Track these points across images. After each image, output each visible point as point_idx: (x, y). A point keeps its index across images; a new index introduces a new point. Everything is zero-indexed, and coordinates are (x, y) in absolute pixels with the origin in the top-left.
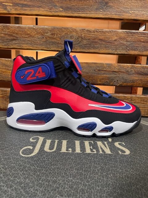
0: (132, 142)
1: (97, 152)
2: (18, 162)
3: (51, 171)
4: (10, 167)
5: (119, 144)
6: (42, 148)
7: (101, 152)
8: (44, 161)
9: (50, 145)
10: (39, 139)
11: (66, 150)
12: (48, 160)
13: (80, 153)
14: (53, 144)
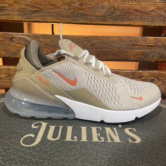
0: (144, 128)
1: (105, 140)
2: (18, 154)
3: (54, 163)
4: (9, 159)
5: (130, 130)
6: (44, 136)
7: (109, 141)
8: (47, 151)
9: (54, 133)
10: (41, 125)
11: (71, 139)
12: (51, 151)
13: (86, 141)
14: (57, 131)
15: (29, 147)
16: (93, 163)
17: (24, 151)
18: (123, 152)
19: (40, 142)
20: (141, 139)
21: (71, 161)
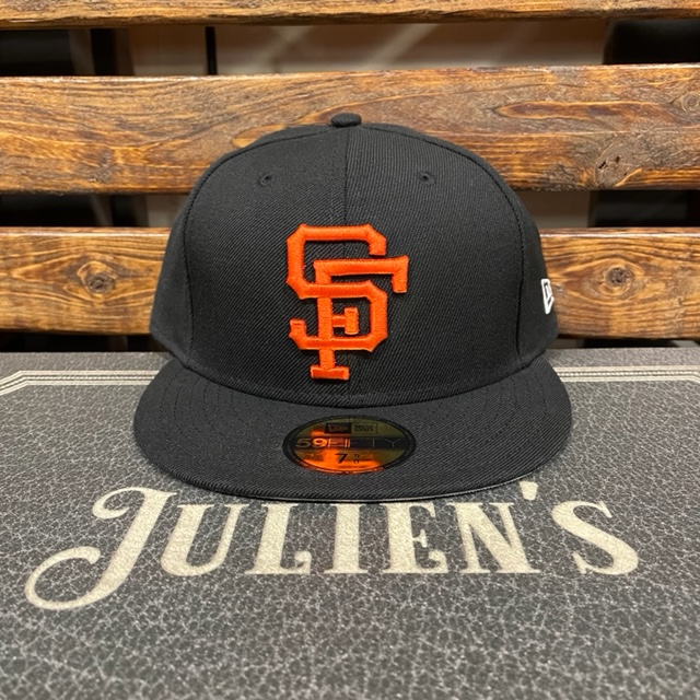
1: (451, 567)
3: (183, 692)
6: (148, 556)
7: (475, 567)
10: (140, 504)
11: (283, 564)
12: (174, 629)
13: (358, 575)
14: (215, 527)
15: (66, 614)
16: (386, 683)
17: (35, 633)
18: (546, 625)
19: (122, 586)
20: (641, 555)
21: (269, 679)
